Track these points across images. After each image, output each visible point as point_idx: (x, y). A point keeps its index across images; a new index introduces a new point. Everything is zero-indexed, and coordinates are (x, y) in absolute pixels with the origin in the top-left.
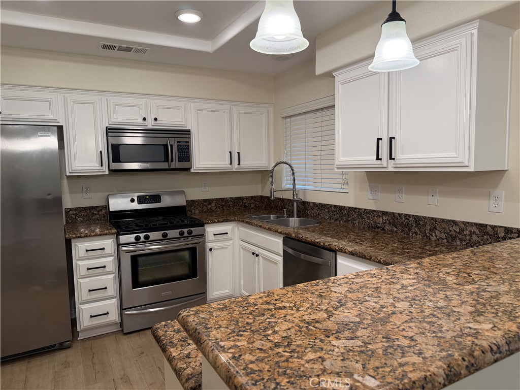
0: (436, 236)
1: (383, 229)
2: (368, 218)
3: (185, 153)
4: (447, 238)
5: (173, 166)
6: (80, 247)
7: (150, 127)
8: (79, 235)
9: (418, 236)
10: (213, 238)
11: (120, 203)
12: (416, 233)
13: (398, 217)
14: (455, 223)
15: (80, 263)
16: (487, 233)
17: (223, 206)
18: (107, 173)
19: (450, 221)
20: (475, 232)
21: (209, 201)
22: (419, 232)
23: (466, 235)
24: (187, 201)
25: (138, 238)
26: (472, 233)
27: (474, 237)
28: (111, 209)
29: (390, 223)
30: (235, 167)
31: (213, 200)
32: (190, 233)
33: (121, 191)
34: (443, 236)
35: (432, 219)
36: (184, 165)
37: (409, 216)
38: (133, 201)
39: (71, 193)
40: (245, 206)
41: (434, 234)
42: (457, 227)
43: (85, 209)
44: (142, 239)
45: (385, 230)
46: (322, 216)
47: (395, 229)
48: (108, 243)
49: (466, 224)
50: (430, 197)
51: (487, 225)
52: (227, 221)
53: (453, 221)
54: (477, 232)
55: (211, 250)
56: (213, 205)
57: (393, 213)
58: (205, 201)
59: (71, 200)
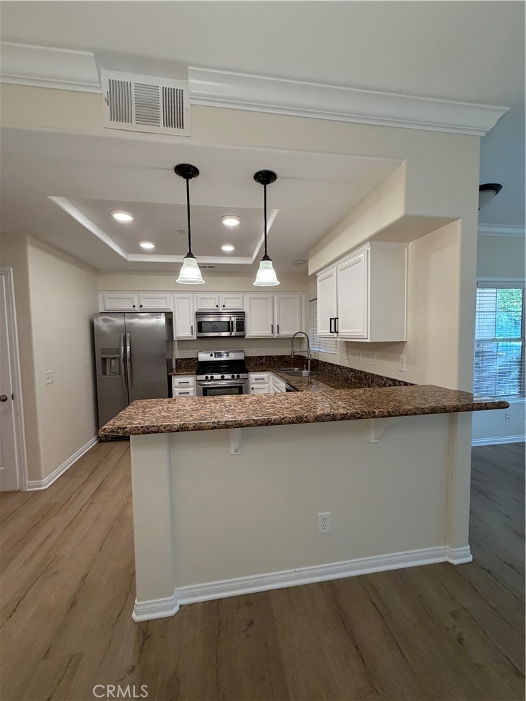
3: (241, 326)
5: (233, 334)
6: (176, 380)
7: (220, 310)
8: (177, 374)
10: (255, 381)
11: (204, 357)
15: (176, 389)
18: (196, 338)
21: (261, 358)
24: (245, 357)
25: (207, 378)
28: (199, 360)
29: (354, 377)
30: (276, 335)
31: (264, 357)
32: (238, 376)
33: (206, 350)
36: (240, 334)
37: (362, 372)
38: (212, 355)
39: (179, 349)
40: (287, 362)
43: (186, 359)
44: (209, 378)
45: (352, 382)
48: (191, 380)
50: (372, 359)
52: (265, 371)
53: (381, 377)
55: (253, 389)
56: (264, 360)
57: (355, 370)
58: (258, 357)
59: (178, 354)
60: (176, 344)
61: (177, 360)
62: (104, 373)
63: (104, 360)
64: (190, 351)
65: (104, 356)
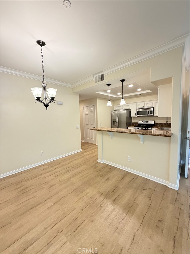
3: (151, 112)
5: (148, 115)
7: (145, 108)
11: (140, 122)
17: (166, 125)
18: (137, 116)
21: (162, 124)
24: (155, 123)
31: (163, 123)
36: (151, 115)
38: (143, 122)
39: (134, 120)
43: (135, 123)
44: (138, 128)
56: (163, 124)
58: (161, 123)
59: (133, 121)
60: (133, 118)
61: (133, 123)
62: (113, 125)
63: (113, 122)
64: (137, 120)
65: (113, 121)
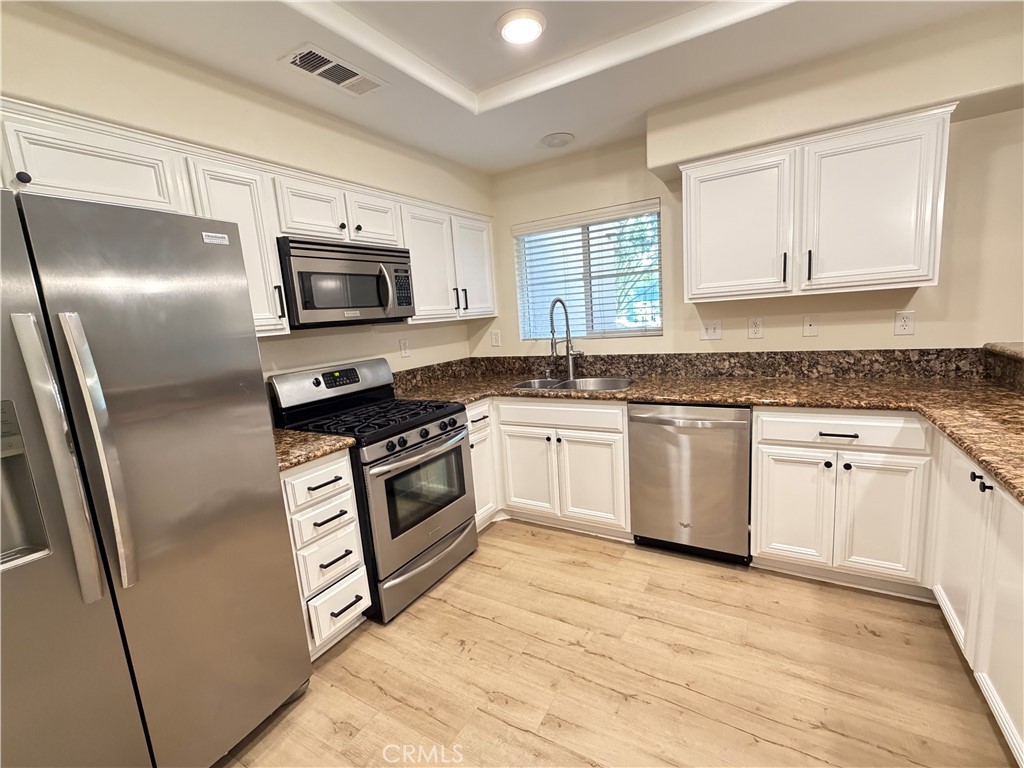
0: (819, 372)
1: (731, 375)
2: (704, 364)
4: (835, 373)
7: (350, 241)
8: (295, 461)
9: (790, 376)
12: (786, 373)
13: (757, 356)
14: (848, 353)
16: (895, 359)
17: (430, 379)
19: (840, 352)
20: (877, 361)
21: (412, 373)
22: (791, 371)
23: (864, 365)
26: (872, 362)
27: (876, 365)
28: (283, 405)
29: (742, 366)
31: (418, 369)
34: (829, 370)
35: (813, 352)
36: (402, 311)
37: (776, 353)
38: (317, 383)
41: (815, 371)
42: (851, 358)
45: (734, 376)
46: (613, 372)
47: (751, 372)
49: (864, 353)
50: (807, 327)
51: (894, 351)
53: (845, 352)
54: (881, 359)
56: (419, 377)
57: (748, 353)
58: (408, 372)
